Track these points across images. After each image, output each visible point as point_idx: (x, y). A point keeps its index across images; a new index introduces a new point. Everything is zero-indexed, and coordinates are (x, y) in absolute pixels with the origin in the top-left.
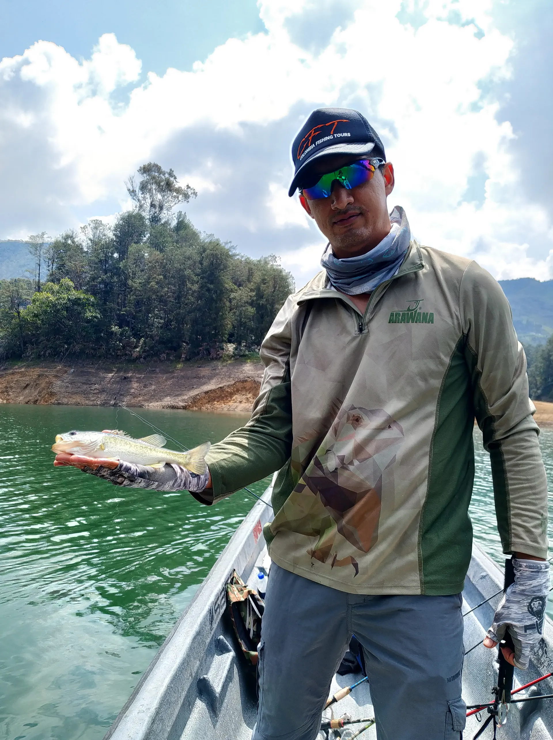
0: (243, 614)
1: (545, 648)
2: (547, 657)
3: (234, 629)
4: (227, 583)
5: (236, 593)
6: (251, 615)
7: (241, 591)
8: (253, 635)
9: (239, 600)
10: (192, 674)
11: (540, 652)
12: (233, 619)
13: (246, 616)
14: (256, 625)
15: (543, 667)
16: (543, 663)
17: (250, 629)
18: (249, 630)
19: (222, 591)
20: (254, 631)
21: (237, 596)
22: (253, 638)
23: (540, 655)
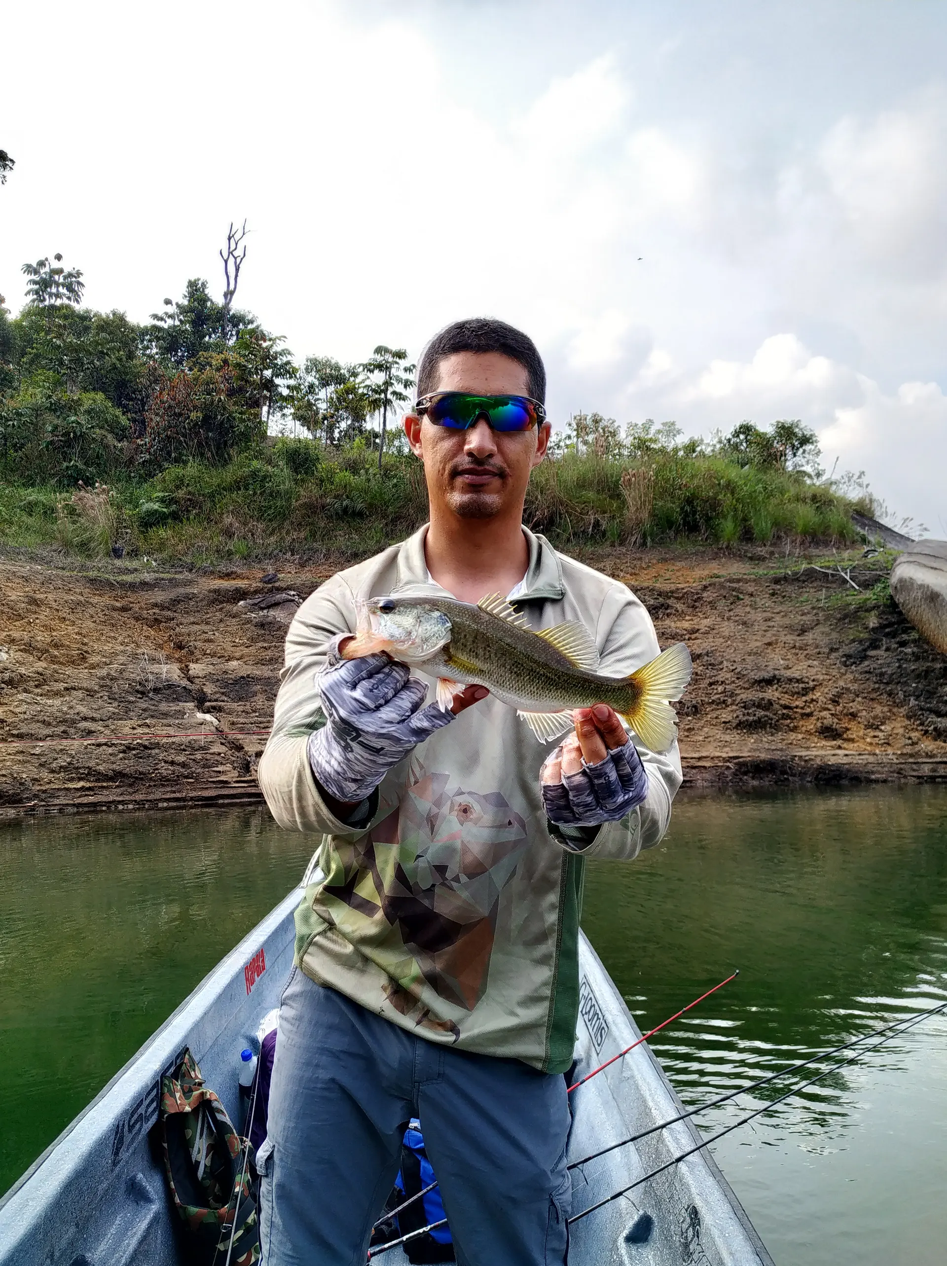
0: (189, 1133)
1: (698, 1227)
2: (698, 1245)
3: (165, 1162)
4: (166, 1077)
5: (178, 1095)
6: (204, 1135)
7: (187, 1093)
8: (205, 1172)
9: (181, 1110)
10: (52, 1255)
11: (690, 1233)
12: (165, 1145)
13: (194, 1136)
14: (210, 1155)
15: (691, 1261)
16: (691, 1253)
17: (200, 1162)
18: (198, 1163)
19: (152, 1090)
20: (205, 1166)
21: (179, 1102)
22: (203, 1178)
23: (689, 1239)
